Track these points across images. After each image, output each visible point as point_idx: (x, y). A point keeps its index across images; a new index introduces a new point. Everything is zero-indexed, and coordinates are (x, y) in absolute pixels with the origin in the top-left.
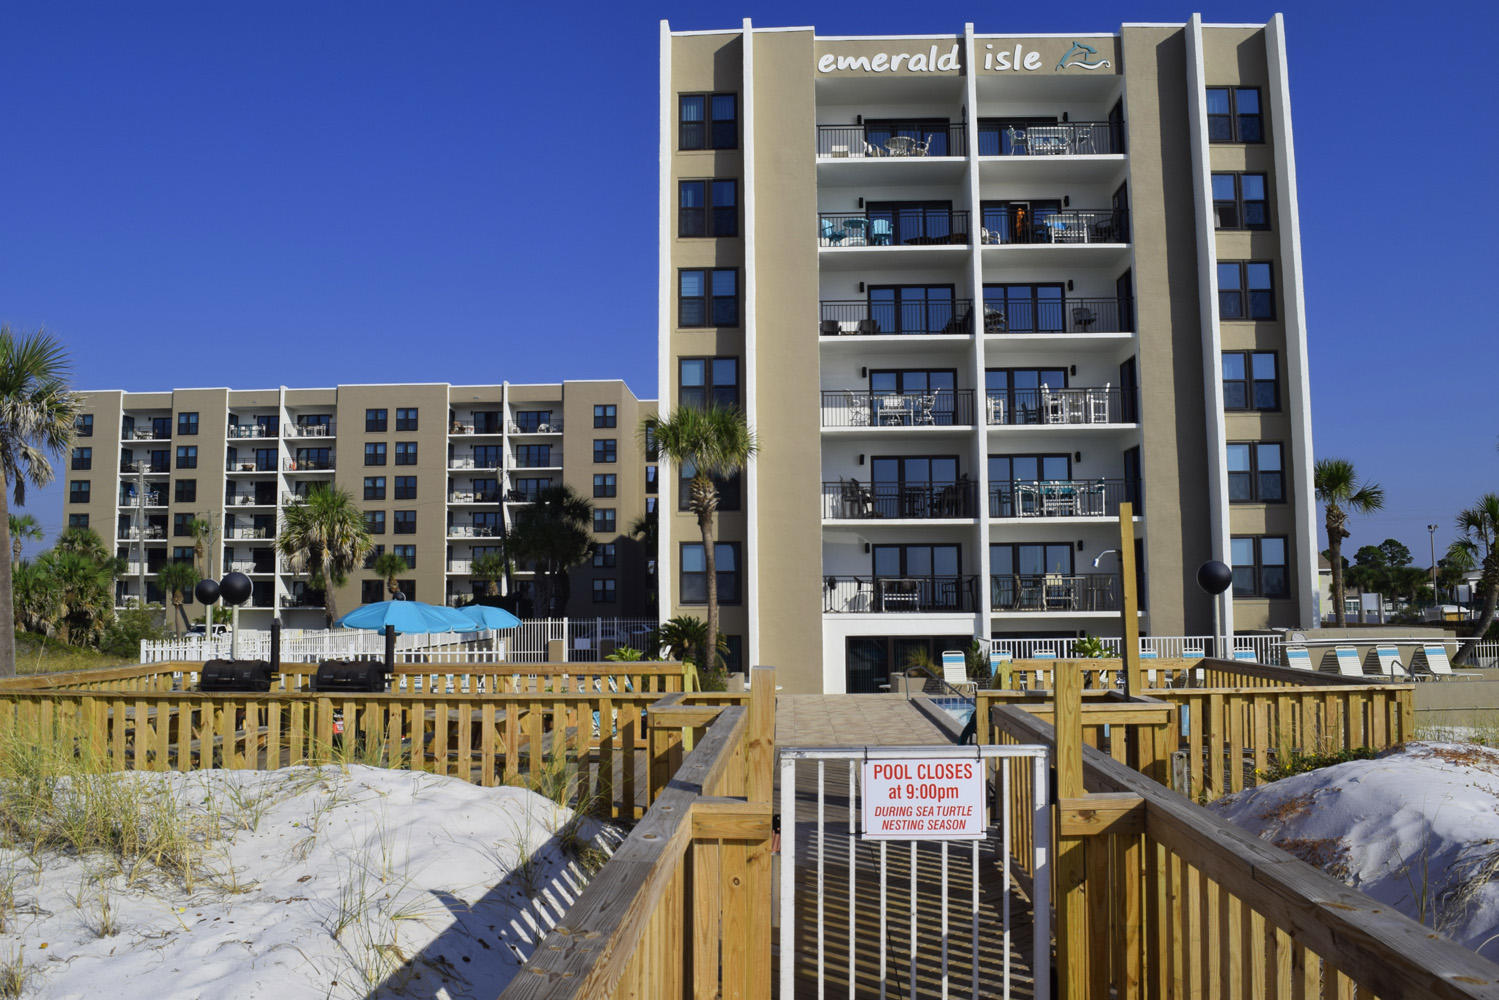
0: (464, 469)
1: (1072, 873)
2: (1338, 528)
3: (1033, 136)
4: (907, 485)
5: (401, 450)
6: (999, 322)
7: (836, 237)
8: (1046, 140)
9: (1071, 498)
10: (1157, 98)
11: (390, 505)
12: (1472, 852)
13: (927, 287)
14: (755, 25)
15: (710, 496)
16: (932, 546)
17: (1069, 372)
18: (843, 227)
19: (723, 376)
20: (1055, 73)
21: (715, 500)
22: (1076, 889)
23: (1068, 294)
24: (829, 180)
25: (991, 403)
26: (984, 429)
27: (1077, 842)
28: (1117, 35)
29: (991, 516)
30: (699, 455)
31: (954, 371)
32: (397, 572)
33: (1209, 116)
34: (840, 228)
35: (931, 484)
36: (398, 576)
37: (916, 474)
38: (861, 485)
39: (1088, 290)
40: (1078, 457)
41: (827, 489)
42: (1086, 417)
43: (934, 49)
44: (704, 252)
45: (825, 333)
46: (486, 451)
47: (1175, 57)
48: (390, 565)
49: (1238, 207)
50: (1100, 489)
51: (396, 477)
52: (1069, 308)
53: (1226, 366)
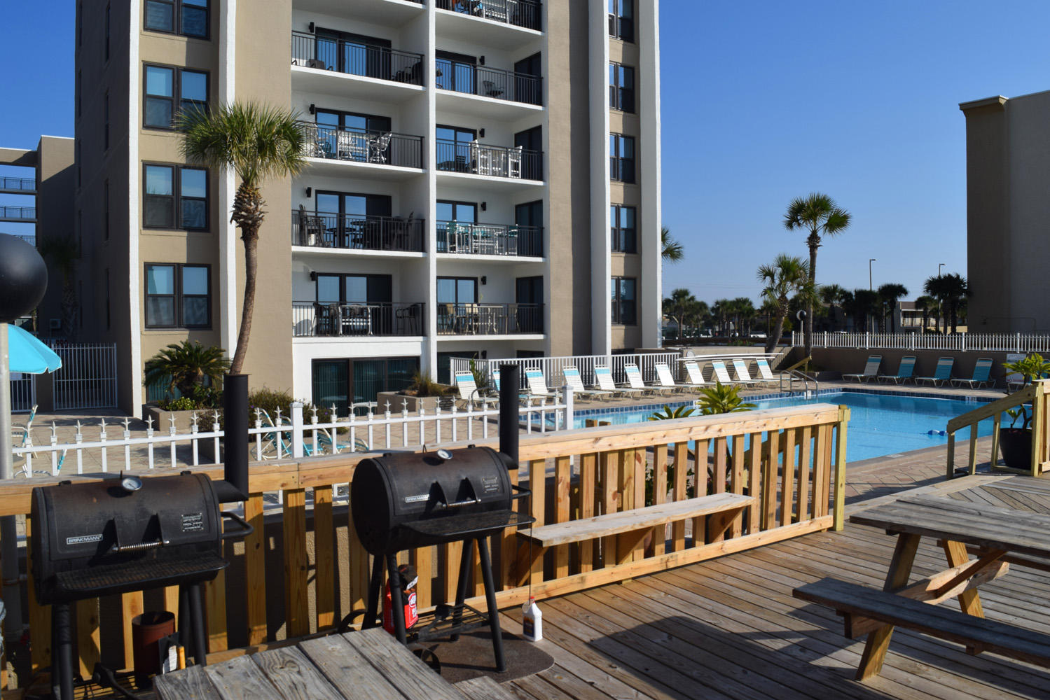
13: (368, 38)
17: (478, 134)
19: (192, 90)
23: (481, 68)
26: (433, 173)
29: (438, 252)
31: (388, 120)
40: (484, 206)
49: (615, 21)
50: (513, 234)
52: (480, 80)
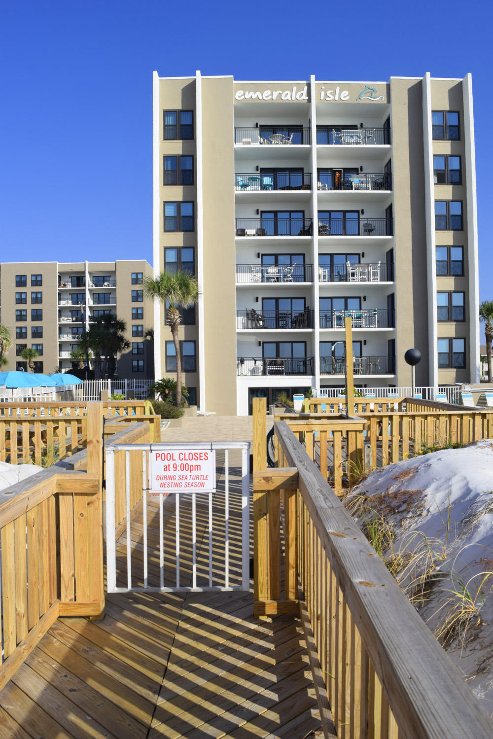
0: (66, 305)
1: (260, 510)
2: (490, 334)
3: (345, 135)
4: (280, 312)
5: (34, 296)
6: (326, 230)
7: (244, 186)
8: (352, 137)
9: (361, 319)
10: (407, 116)
11: (29, 324)
12: (483, 498)
13: (290, 212)
14: (202, 75)
15: (176, 317)
16: (292, 342)
17: (361, 256)
18: (247, 180)
19: (186, 257)
20: (356, 102)
21: (179, 319)
22: (263, 518)
23: (361, 216)
24: (241, 157)
25: (321, 271)
26: (317, 284)
27: (263, 494)
28: (388, 83)
29: (320, 328)
30: (170, 296)
31: (304, 255)
32: (33, 357)
33: (433, 126)
34: (246, 181)
35: (292, 312)
36: (34, 360)
37: (284, 307)
38: (257, 312)
39: (371, 214)
40: (365, 298)
41: (239, 314)
42: (368, 278)
43: (295, 88)
44: (177, 193)
45: (238, 235)
46: (77, 296)
47: (417, 95)
48: (29, 354)
49: (446, 173)
50: (375, 314)
51: (32, 310)
52: (362, 223)
53: (438, 253)
